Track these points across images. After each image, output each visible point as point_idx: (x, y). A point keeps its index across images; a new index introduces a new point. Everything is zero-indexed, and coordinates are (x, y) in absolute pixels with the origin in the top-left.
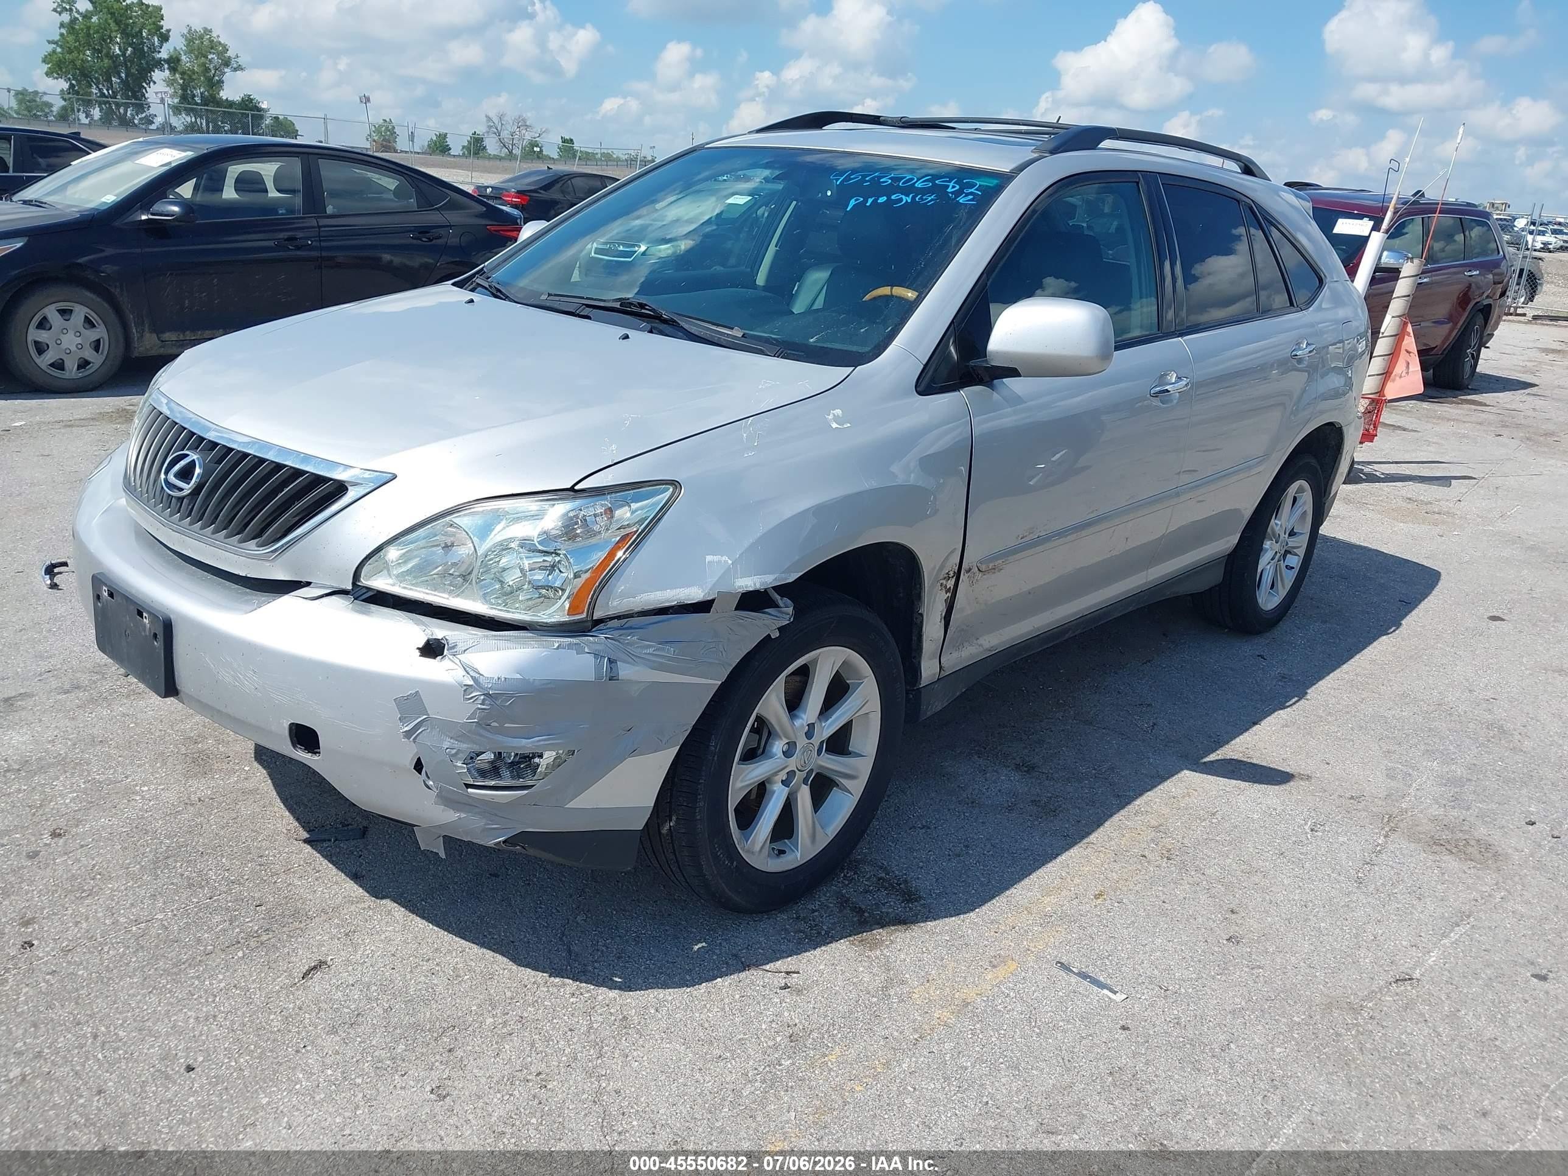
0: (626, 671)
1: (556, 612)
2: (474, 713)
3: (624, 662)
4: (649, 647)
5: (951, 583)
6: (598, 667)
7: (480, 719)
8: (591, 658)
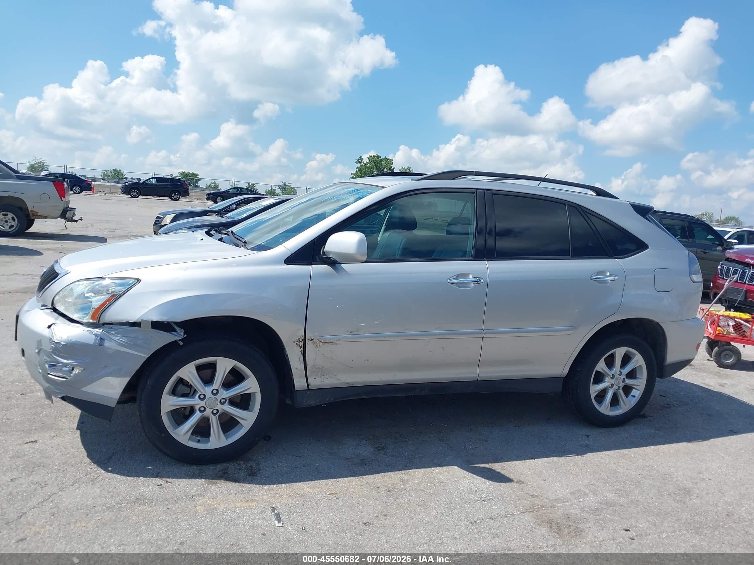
0: (107, 344)
1: (87, 319)
2: (51, 348)
3: (107, 340)
4: (118, 337)
5: (302, 344)
6: (95, 340)
7: (53, 350)
8: (94, 336)
